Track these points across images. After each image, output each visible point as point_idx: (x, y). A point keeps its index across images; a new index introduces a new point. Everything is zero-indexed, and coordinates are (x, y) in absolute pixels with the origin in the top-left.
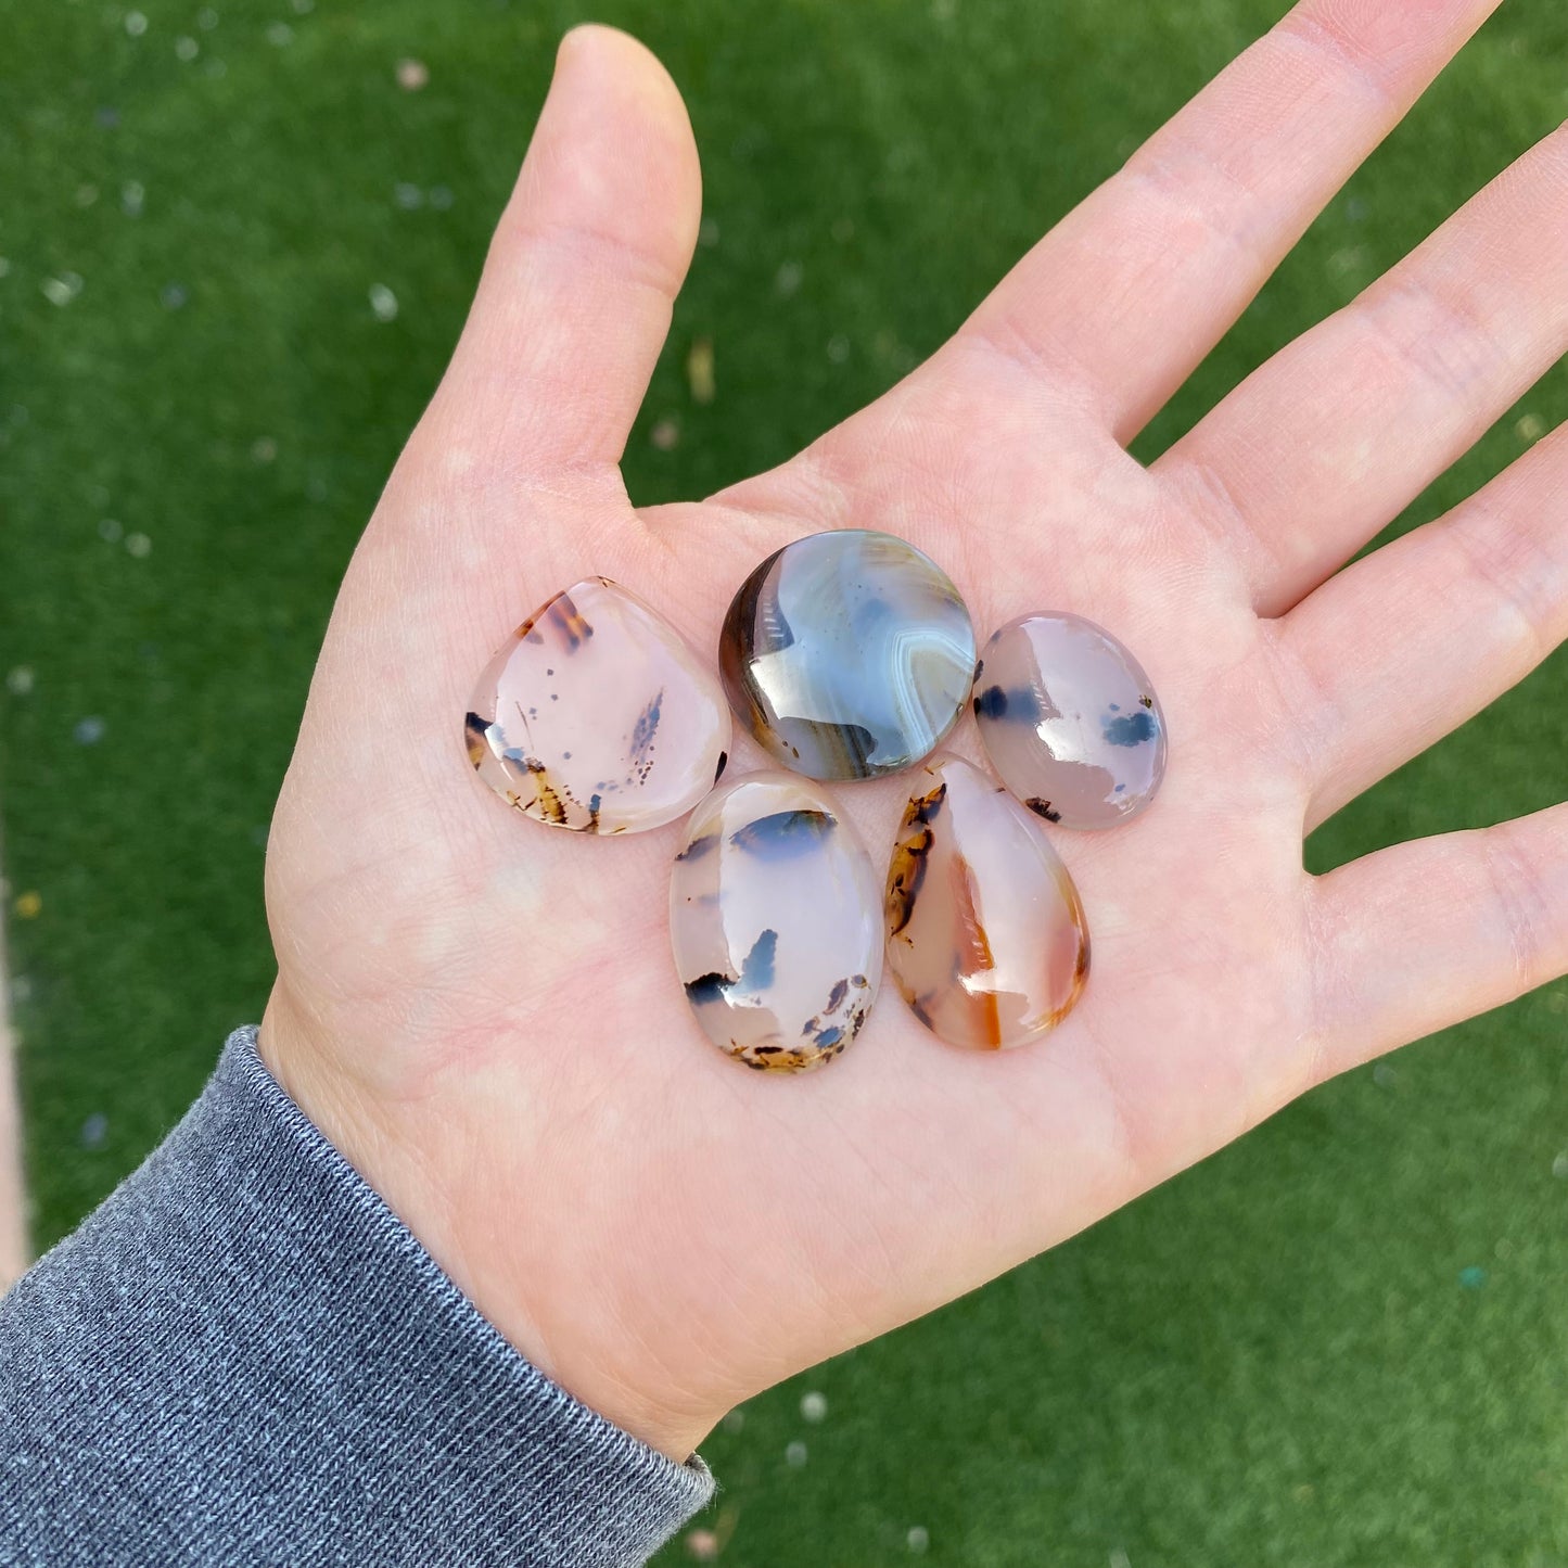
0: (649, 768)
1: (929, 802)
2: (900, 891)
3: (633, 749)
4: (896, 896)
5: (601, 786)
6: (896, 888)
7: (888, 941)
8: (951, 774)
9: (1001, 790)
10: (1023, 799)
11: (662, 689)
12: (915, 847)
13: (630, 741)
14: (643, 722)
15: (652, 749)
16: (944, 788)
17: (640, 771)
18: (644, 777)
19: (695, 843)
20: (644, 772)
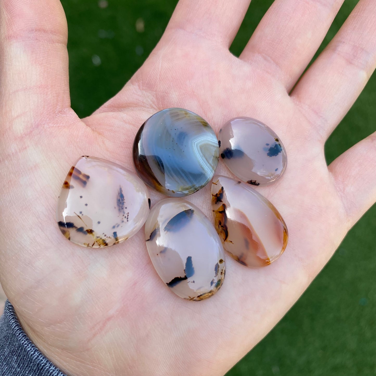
0: (128, 215)
1: (219, 194)
2: (222, 226)
3: (119, 210)
4: (221, 228)
5: (114, 227)
6: (220, 226)
7: (223, 243)
8: (223, 183)
9: (239, 182)
10: (246, 181)
11: (120, 186)
12: (221, 211)
13: (117, 208)
14: (119, 200)
15: (126, 208)
16: (222, 188)
17: (125, 217)
18: (127, 219)
19: (151, 234)
20: (127, 217)
